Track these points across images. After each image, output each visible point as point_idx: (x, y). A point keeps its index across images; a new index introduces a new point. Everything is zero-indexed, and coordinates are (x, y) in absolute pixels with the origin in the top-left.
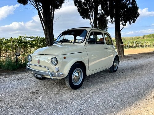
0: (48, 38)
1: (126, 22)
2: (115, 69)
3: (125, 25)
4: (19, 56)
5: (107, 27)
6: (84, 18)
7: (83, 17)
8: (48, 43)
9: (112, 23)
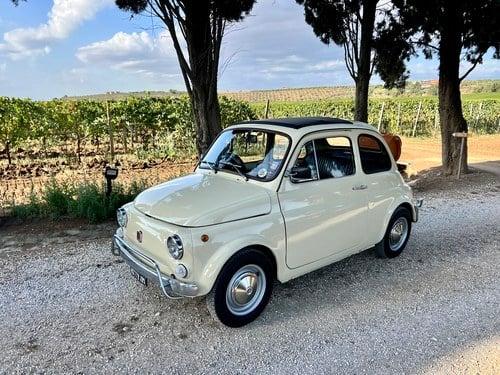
0: (202, 120)
1: (482, 50)
2: (395, 248)
3: (480, 60)
4: (115, 177)
5: (405, 74)
6: (326, 41)
7: (323, 40)
8: (201, 136)
9: (428, 56)
